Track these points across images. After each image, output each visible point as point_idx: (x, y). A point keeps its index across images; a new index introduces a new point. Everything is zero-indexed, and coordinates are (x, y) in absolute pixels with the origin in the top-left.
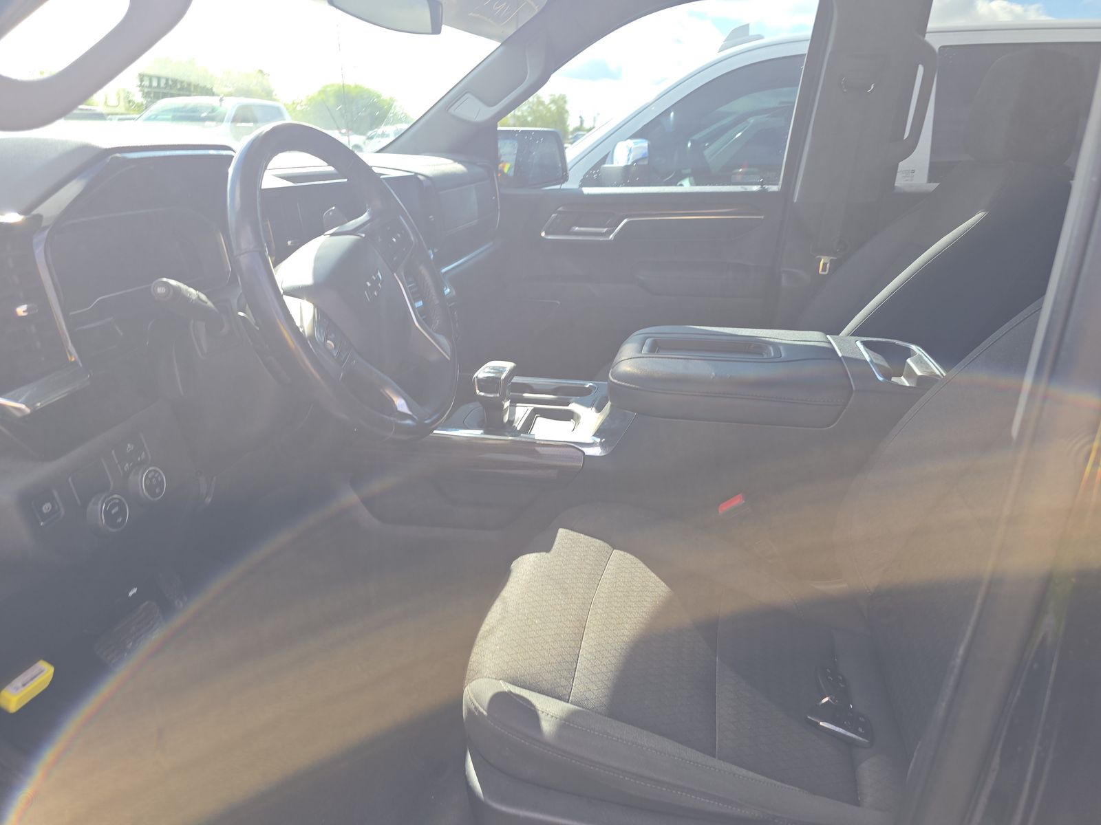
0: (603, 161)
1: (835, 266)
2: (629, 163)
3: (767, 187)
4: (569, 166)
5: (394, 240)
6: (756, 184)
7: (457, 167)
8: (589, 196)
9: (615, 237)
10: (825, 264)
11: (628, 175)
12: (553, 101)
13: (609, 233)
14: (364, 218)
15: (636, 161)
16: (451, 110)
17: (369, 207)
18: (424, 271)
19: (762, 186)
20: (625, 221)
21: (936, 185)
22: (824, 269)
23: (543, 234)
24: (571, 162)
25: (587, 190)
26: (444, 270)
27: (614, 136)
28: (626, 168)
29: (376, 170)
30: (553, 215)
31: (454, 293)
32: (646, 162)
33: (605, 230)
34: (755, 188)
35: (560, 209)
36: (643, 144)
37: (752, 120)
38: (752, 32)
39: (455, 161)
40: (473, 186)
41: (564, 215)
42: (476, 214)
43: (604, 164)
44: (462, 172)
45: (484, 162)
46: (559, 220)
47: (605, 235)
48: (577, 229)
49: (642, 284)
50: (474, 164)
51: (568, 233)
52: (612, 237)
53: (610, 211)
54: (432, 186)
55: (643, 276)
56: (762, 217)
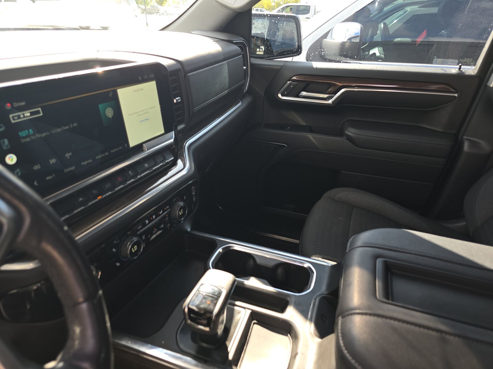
0: (325, 36)
2: (345, 41)
8: (317, 69)
9: (333, 102)
13: (331, 98)
15: (350, 39)
19: (460, 69)
20: (343, 90)
23: (279, 95)
25: (315, 64)
28: (343, 44)
30: (288, 82)
32: (357, 40)
33: (326, 96)
34: (454, 71)
35: (294, 78)
36: (357, 27)
37: (408, 9)
40: (225, 62)
41: (297, 83)
42: (227, 85)
43: (326, 38)
44: (217, 52)
45: (240, 40)
46: (292, 86)
47: (326, 100)
48: (304, 93)
49: (349, 138)
50: (230, 42)
51: (298, 96)
52: (330, 102)
53: (333, 82)
54: (182, 69)
55: (351, 132)
56: (456, 95)
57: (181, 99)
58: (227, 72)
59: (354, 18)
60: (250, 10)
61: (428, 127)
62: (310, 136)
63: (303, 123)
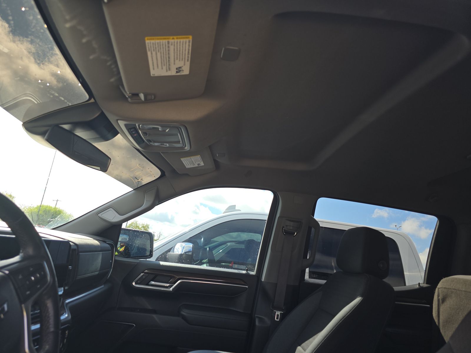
0: (169, 251)
1: (283, 317)
2: (182, 253)
3: (249, 272)
4: (154, 250)
5: (33, 278)
6: (244, 270)
7: (95, 242)
8: (163, 266)
9: (173, 289)
10: (278, 315)
11: (181, 258)
12: (143, 227)
13: (170, 287)
14: (16, 259)
15: (185, 253)
16: (100, 215)
17: (22, 252)
18: (49, 304)
19: (247, 271)
20: (179, 281)
21: (326, 281)
22: (277, 318)
23: (134, 284)
24: (155, 248)
25: (162, 263)
26: (67, 301)
27: (176, 240)
28: (181, 255)
29: (41, 235)
30: (142, 274)
31: (70, 317)
32: (190, 253)
33: (168, 285)
34: (244, 272)
35: (146, 271)
36: (190, 245)
38: (236, 208)
39: (94, 239)
40: (101, 252)
41: (148, 275)
42: (99, 269)
43: (170, 252)
44: (97, 245)
45: (111, 242)
46: (144, 277)
47: (168, 288)
48: (153, 283)
49: (184, 318)
50: (105, 242)
51: (148, 285)
52: (171, 289)
53: (173, 275)
54: (77, 249)
55: (185, 312)
56: (247, 287)
57: (72, 267)
58: (101, 259)
59: (189, 241)
60: (121, 225)
61: (234, 309)
62: (155, 316)
63: (150, 307)
